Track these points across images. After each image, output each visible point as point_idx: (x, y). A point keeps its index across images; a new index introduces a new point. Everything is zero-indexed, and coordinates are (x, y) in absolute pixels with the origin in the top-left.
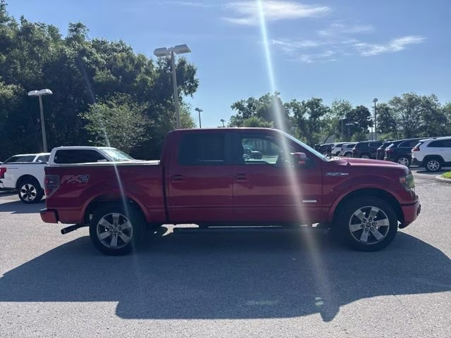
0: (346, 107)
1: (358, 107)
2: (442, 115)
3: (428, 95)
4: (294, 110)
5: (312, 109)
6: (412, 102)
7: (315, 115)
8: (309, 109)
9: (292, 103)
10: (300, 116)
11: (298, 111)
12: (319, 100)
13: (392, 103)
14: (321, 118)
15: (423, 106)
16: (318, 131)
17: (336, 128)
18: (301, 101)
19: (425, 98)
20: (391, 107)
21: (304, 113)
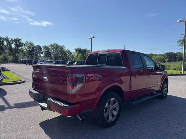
0: (32, 45)
1: (37, 46)
2: (66, 53)
3: (62, 45)
4: (7, 42)
5: (16, 42)
6: (57, 47)
7: (17, 46)
8: (14, 43)
9: (5, 38)
10: (10, 45)
11: (9, 43)
12: (20, 39)
13: (50, 46)
14: (20, 48)
15: (60, 49)
16: (19, 53)
17: (27, 53)
18: (11, 38)
19: (61, 46)
20: (50, 47)
21: (12, 44)
